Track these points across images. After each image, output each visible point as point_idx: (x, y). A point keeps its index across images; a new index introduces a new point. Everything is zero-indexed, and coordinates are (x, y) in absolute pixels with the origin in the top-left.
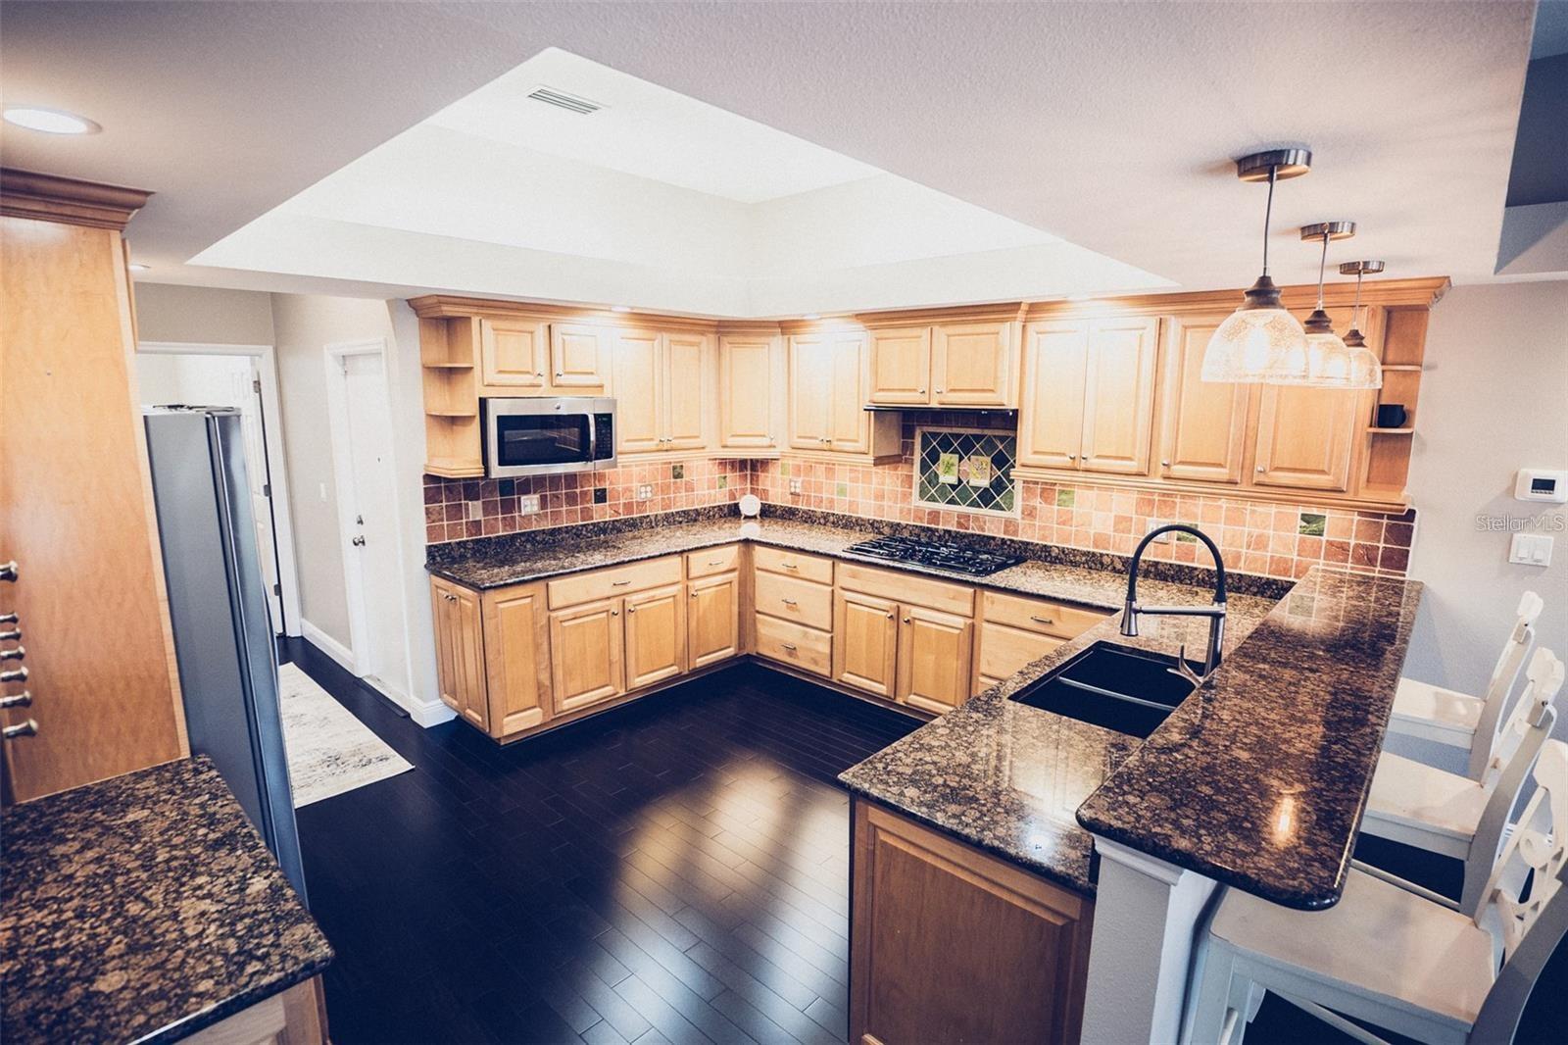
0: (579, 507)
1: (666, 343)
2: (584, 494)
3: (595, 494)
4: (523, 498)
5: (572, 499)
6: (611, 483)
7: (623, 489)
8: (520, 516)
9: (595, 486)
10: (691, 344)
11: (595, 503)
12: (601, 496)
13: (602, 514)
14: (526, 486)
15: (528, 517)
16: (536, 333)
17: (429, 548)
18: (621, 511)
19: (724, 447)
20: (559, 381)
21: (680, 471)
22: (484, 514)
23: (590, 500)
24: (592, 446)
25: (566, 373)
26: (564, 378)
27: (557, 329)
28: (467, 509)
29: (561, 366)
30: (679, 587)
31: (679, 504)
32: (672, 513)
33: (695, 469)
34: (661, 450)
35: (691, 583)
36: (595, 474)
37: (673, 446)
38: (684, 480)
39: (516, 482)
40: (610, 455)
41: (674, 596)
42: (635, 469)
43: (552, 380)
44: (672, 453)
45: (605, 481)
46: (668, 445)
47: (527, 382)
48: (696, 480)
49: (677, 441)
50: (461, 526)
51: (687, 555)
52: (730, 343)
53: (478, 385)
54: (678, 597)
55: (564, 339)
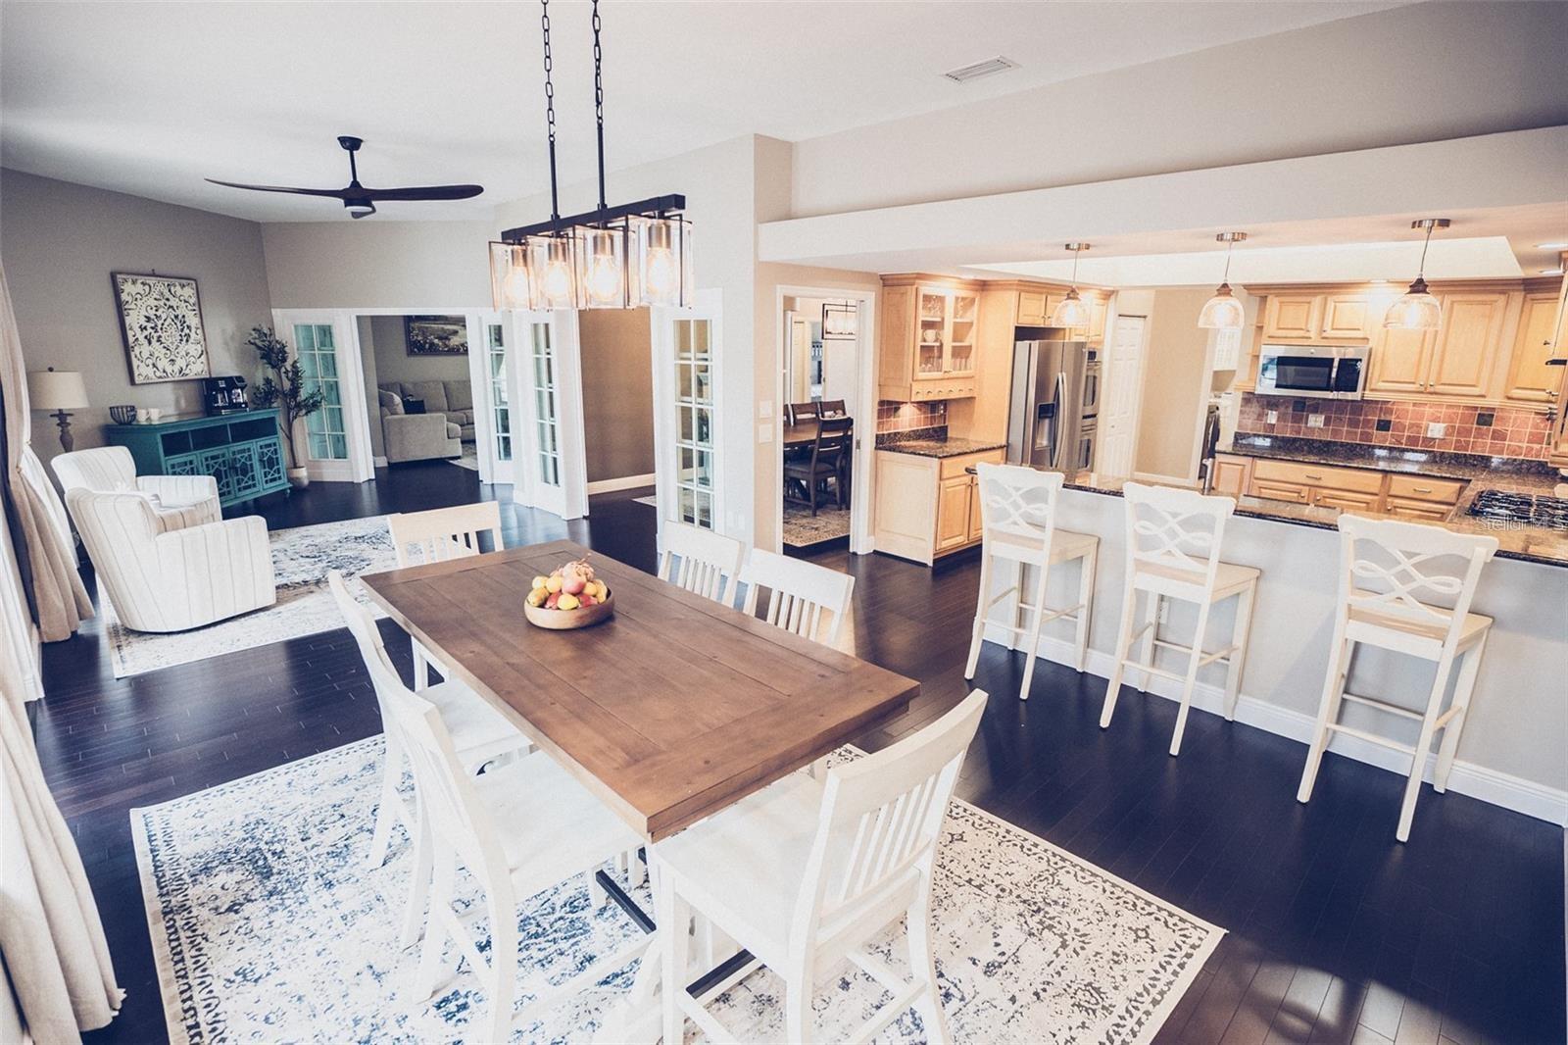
0: (1359, 430)
1: (1446, 303)
2: (1367, 422)
3: (1378, 424)
4: (1311, 416)
5: (1354, 424)
6: (1398, 418)
7: (1410, 424)
8: (1306, 427)
9: (1380, 416)
10: (1482, 304)
11: (1377, 429)
12: (1384, 425)
14: (1316, 407)
15: (1312, 429)
16: (1313, 303)
17: (1236, 433)
19: (1509, 398)
20: (1324, 335)
21: (1488, 419)
22: (1278, 420)
23: (1372, 427)
24: (1332, 381)
25: (1333, 329)
26: (1330, 333)
27: (1331, 299)
28: (1267, 415)
29: (1330, 324)
30: (1376, 498)
31: (1480, 449)
32: (1465, 455)
33: (1511, 421)
34: (1422, 392)
35: (1389, 500)
36: (1381, 408)
37: (1437, 391)
38: (1492, 427)
39: (1307, 403)
40: (1354, 389)
41: (1368, 503)
42: (1428, 410)
43: (1321, 334)
44: (1434, 396)
45: (1392, 414)
46: (1432, 390)
47: (1301, 335)
48: (1512, 431)
49: (1443, 387)
50: (1260, 425)
51: (1389, 476)
52: (1533, 300)
53: (1265, 336)
54: (1371, 505)
55: (1335, 307)
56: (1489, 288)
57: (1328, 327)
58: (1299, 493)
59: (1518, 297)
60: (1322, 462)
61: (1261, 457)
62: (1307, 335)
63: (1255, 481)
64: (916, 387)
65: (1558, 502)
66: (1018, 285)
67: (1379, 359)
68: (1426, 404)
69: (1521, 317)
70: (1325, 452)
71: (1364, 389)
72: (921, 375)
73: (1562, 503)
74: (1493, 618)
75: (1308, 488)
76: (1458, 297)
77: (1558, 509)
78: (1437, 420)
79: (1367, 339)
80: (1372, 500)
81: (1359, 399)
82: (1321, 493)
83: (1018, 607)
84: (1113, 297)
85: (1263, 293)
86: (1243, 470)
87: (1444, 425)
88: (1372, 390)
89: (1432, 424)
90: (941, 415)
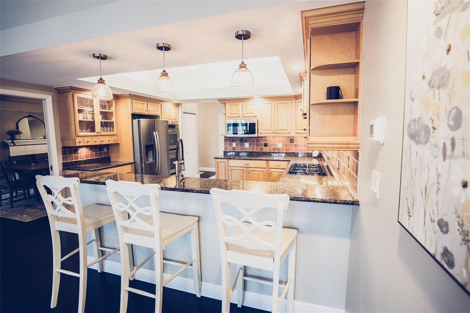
0: (259, 147)
1: (276, 104)
2: (261, 144)
3: (264, 144)
4: (245, 143)
5: (258, 145)
6: (269, 142)
7: (273, 144)
8: (244, 147)
9: (264, 142)
10: (285, 103)
12: (266, 145)
13: (266, 150)
14: (246, 140)
15: (246, 148)
16: (239, 105)
18: (272, 150)
19: (297, 133)
20: (244, 115)
21: (293, 141)
22: (236, 146)
23: (263, 146)
24: (248, 131)
25: (246, 113)
26: (245, 115)
27: (244, 103)
28: (232, 144)
29: (245, 112)
30: (265, 169)
31: (292, 150)
32: (289, 153)
33: (299, 141)
34: (274, 133)
35: (270, 169)
36: (264, 139)
37: (278, 132)
38: (294, 143)
39: (244, 139)
40: (255, 133)
41: (264, 171)
42: (277, 139)
43: (243, 115)
44: (277, 134)
45: (267, 141)
46: (276, 132)
47: (237, 116)
48: (299, 144)
49: (279, 131)
50: (231, 148)
51: (268, 161)
52: (298, 102)
53: (227, 117)
54: (265, 172)
55: (246, 106)
56: (286, 99)
57: (245, 113)
58: (243, 170)
59: (294, 101)
60: (248, 159)
61: (230, 159)
62: (239, 116)
63: (230, 167)
64: (78, 140)
65: (314, 165)
66: (129, 96)
67: (260, 122)
68: (276, 137)
69: (295, 107)
70: (251, 155)
71: (258, 133)
72: (81, 134)
73: (315, 166)
74: (297, 229)
75: (245, 168)
76: (279, 102)
77: (314, 168)
78: (279, 142)
79: (256, 116)
80: (265, 170)
81: (257, 136)
82: (250, 170)
83: (98, 250)
84: (180, 106)
85: (224, 102)
86: (225, 164)
87: (282, 143)
88: (260, 133)
89: (279, 144)
90: (106, 152)
